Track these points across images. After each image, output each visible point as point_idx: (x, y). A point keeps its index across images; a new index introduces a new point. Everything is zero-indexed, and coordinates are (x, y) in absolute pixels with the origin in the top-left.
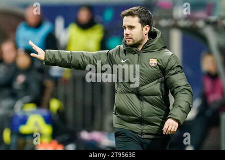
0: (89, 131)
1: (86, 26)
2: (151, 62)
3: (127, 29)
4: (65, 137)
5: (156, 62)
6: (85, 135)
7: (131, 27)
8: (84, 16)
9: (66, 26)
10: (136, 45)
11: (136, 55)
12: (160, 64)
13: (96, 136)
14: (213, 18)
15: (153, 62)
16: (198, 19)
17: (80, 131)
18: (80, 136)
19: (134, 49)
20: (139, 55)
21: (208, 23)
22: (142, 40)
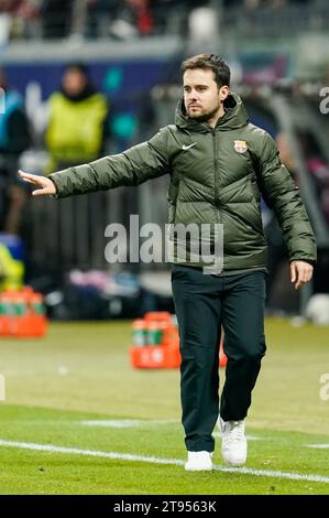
0: (84, 270)
1: (77, 98)
2: (236, 146)
3: (194, 90)
4: (45, 281)
5: (245, 146)
6: (78, 278)
7: (200, 88)
8: (73, 81)
9: (45, 97)
10: (206, 118)
11: (210, 135)
12: (251, 149)
13: (95, 278)
14: (285, 82)
15: (240, 146)
16: (260, 84)
17: (69, 270)
18: (68, 278)
19: (203, 125)
20: (214, 135)
21: (277, 90)
22: (216, 111)
